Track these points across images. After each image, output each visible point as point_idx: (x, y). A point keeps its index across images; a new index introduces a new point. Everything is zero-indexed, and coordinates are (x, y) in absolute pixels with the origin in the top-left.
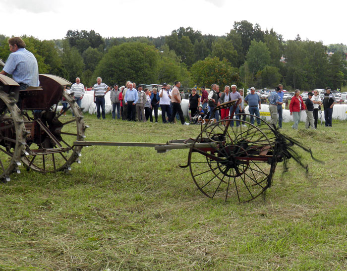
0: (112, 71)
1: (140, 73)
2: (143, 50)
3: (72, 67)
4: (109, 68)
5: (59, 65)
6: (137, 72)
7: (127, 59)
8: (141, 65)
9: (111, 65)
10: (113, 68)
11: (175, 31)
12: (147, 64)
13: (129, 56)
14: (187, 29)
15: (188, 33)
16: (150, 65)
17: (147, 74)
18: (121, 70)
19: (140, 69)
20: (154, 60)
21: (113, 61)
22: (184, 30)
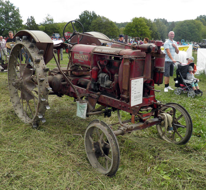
0: (180, 33)
1: (193, 34)
2: (195, 23)
3: (161, 31)
4: (178, 31)
5: (156, 31)
6: (192, 33)
7: (187, 27)
8: (194, 30)
9: (179, 30)
10: (180, 32)
11: (198, 17)
12: (197, 29)
13: (188, 26)
14: (203, 16)
15: (203, 18)
16: (198, 30)
17: (196, 34)
18: (184, 33)
19: (194, 32)
20: (200, 27)
21: (180, 28)
22: (202, 16)
